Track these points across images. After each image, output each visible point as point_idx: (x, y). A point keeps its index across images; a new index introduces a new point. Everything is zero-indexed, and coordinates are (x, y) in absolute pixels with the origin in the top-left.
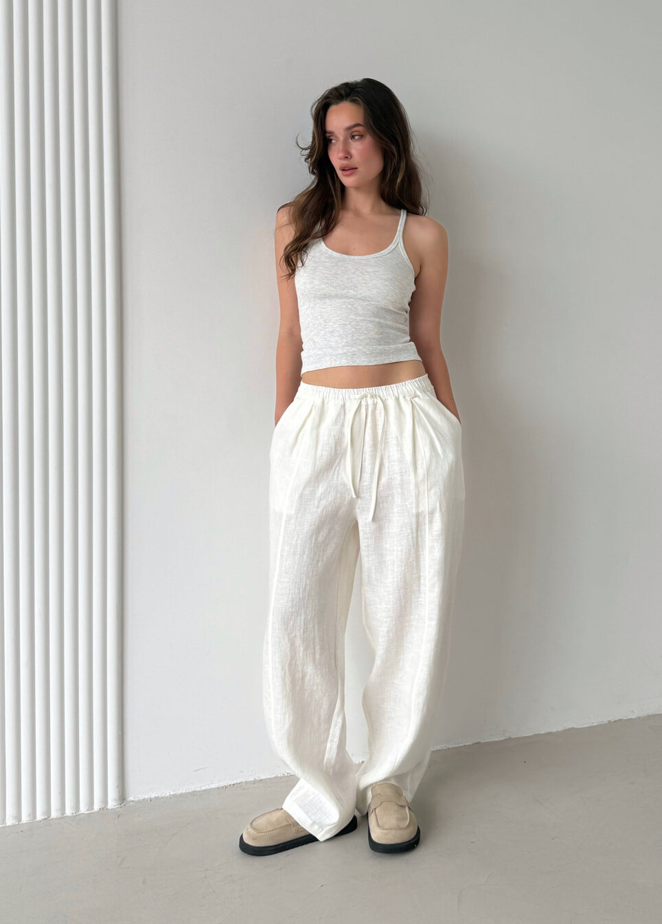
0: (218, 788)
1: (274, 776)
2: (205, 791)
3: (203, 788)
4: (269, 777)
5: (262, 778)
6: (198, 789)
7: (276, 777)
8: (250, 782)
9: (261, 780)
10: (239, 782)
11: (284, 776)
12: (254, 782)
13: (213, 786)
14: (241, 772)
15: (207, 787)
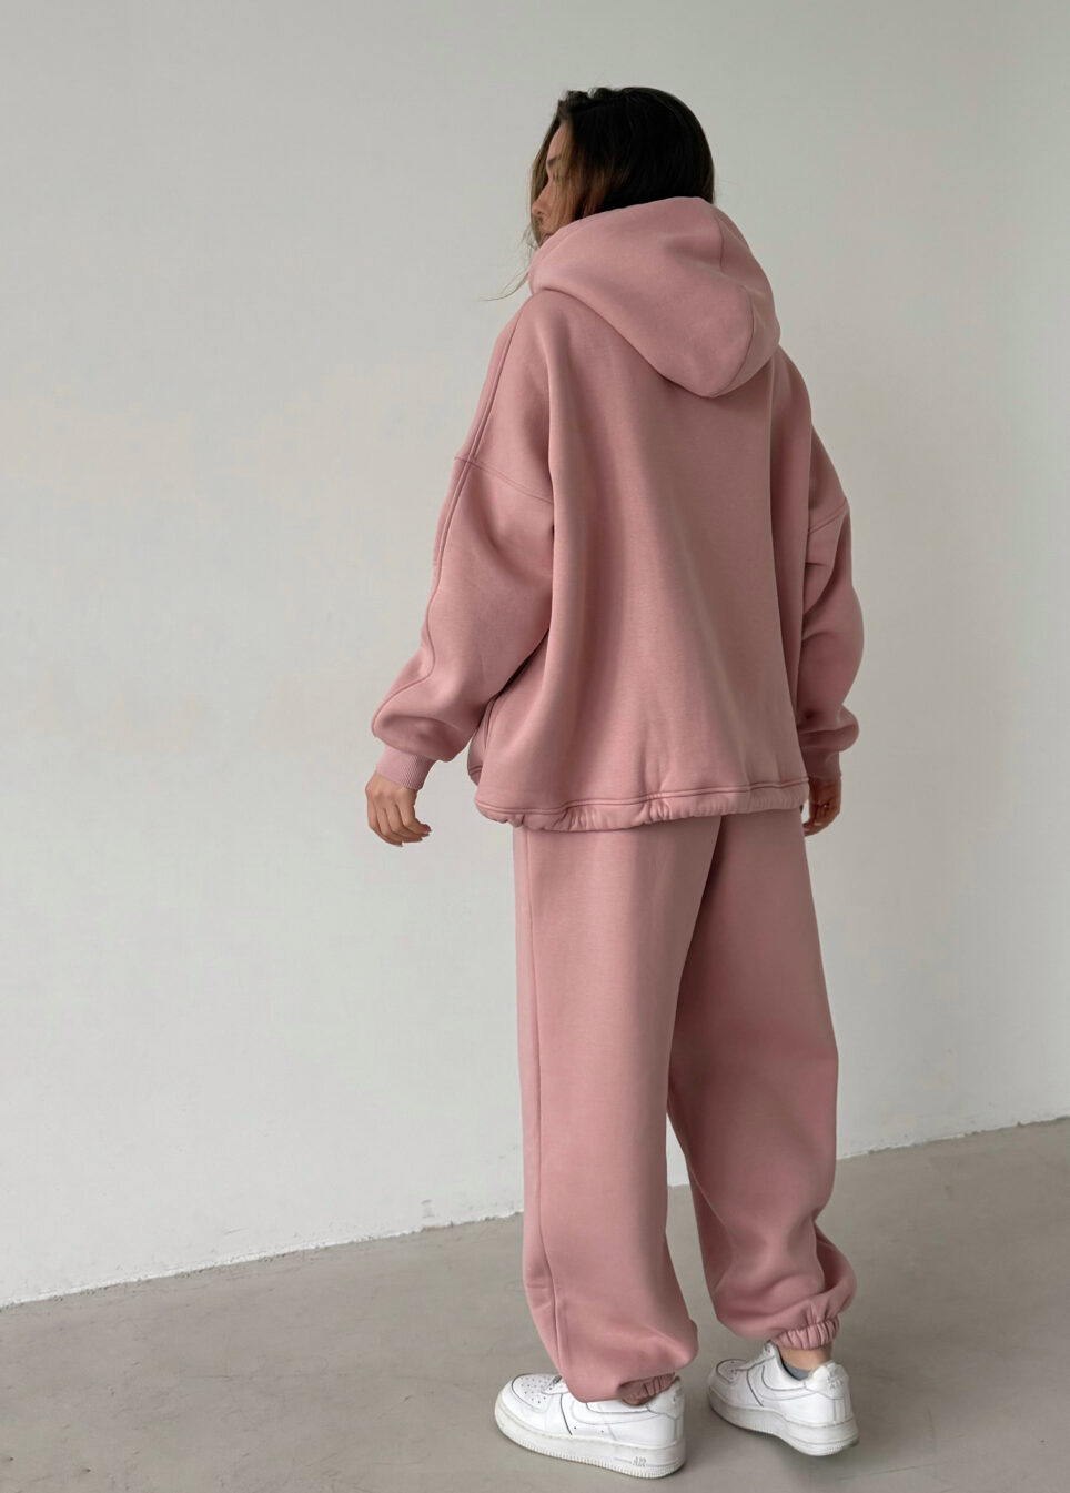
0: (260, 1261)
1: (346, 1242)
2: (238, 1265)
3: (236, 1261)
4: (339, 1243)
5: (327, 1244)
6: (229, 1263)
7: (351, 1243)
8: (310, 1251)
9: (327, 1248)
10: (292, 1250)
11: (364, 1242)
12: (317, 1250)
13: (253, 1258)
14: (296, 1236)
15: (243, 1259)
